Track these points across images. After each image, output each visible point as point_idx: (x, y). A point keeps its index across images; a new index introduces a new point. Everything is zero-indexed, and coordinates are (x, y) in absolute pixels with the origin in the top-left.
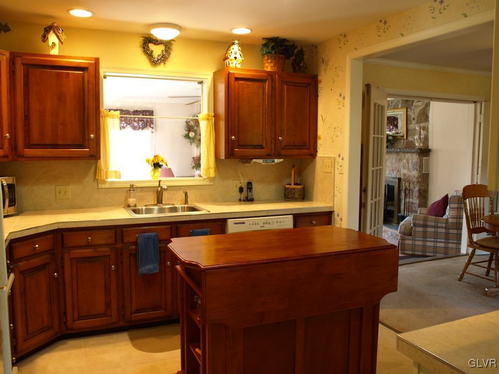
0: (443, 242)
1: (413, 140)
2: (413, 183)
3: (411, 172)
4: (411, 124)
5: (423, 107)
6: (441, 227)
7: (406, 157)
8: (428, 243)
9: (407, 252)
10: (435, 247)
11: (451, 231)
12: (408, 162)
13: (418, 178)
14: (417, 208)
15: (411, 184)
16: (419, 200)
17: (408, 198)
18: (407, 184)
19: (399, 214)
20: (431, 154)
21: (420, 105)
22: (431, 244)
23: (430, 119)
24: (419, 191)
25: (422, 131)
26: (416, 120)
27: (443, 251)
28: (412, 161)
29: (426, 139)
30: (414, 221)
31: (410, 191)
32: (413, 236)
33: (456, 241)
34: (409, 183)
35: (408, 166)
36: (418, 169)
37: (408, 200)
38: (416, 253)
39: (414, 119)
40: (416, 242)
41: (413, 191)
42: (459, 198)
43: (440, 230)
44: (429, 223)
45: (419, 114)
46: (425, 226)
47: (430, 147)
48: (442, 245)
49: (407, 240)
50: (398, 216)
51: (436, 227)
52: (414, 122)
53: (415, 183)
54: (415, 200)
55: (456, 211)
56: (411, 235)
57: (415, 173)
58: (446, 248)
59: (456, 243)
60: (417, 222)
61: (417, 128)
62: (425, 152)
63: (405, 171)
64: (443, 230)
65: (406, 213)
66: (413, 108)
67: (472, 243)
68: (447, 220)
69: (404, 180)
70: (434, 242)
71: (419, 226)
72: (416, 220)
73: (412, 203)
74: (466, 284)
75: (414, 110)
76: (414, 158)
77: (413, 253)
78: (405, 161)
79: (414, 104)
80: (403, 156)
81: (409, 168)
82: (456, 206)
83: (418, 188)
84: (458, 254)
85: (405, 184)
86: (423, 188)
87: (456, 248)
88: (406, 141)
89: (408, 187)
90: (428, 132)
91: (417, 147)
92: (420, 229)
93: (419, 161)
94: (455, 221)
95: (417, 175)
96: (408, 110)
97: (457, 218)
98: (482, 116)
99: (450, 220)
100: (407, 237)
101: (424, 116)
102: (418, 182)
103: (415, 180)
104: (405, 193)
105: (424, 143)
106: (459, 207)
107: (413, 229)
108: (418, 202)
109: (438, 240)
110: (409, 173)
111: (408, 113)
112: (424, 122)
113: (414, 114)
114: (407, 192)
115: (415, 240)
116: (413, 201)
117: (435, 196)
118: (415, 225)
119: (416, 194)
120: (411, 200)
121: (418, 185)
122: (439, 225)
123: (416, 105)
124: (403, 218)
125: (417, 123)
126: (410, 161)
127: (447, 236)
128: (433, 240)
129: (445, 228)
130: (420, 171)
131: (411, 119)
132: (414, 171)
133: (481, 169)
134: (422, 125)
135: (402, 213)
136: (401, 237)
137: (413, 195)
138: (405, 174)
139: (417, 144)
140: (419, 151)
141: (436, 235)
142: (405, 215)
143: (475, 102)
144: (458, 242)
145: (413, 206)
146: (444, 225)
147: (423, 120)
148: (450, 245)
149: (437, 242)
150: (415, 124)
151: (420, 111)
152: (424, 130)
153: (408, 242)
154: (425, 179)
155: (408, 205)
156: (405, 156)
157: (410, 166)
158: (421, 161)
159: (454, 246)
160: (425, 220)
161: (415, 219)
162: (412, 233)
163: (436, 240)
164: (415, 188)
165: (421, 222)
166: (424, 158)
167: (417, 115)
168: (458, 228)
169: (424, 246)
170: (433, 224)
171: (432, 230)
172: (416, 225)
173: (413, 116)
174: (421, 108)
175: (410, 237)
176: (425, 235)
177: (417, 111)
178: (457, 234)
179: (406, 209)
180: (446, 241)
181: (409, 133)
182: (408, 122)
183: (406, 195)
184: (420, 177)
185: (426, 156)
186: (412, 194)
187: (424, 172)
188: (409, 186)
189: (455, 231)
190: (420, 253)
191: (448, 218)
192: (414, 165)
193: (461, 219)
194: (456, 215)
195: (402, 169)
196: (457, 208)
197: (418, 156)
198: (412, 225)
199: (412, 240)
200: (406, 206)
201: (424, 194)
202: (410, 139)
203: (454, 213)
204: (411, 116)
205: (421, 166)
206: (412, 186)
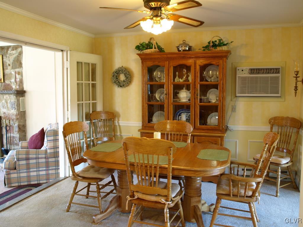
0: (44, 170)
1: (10, 83)
2: (13, 120)
3: (10, 111)
4: (7, 69)
5: (17, 55)
6: (42, 158)
7: (5, 98)
8: (31, 173)
9: (13, 185)
10: (38, 176)
11: (50, 160)
12: (7, 102)
13: (16, 115)
14: (18, 141)
15: (11, 121)
16: (19, 134)
17: (9, 133)
18: (7, 122)
19: (2, 149)
20: (26, 94)
21: (14, 53)
22: (35, 174)
23: (23, 65)
24: (19, 126)
25: (17, 75)
26: (11, 65)
27: (45, 177)
28: (10, 101)
29: (21, 82)
30: (17, 156)
31: (11, 127)
32: (18, 169)
33: (55, 168)
34: (9, 121)
35: (7, 106)
36: (16, 107)
37: (9, 135)
38: (22, 184)
39: (9, 65)
40: (21, 174)
41: (13, 127)
42: (54, 132)
43: (40, 160)
44: (31, 156)
45: (14, 61)
46: (27, 159)
47: (25, 89)
48: (44, 173)
49: (12, 174)
50: (2, 150)
51: (37, 158)
52: (9, 68)
53: (15, 120)
54: (15, 134)
55: (53, 143)
56: (15, 169)
57: (13, 112)
58: (48, 175)
59: (55, 169)
60: (20, 156)
61: (13, 73)
62: (21, 93)
63: (5, 110)
64: (44, 160)
65: (8, 146)
66: (8, 56)
67: (75, 176)
68: (46, 151)
69: (5, 118)
70: (37, 171)
71: (22, 159)
72: (19, 155)
73: (13, 137)
74: (74, 214)
75: (9, 57)
76: (12, 98)
77: (19, 185)
78: (4, 101)
79: (9, 52)
80: (2, 98)
81: (8, 108)
82: (52, 138)
83: (18, 124)
84: (58, 179)
85: (5, 121)
86: (22, 124)
87: (56, 173)
88: (3, 84)
89: (8, 124)
90: (22, 76)
91: (14, 89)
92: (24, 162)
93: (16, 101)
94: (52, 151)
95: (15, 113)
96: (4, 57)
97: (54, 148)
98: (68, 62)
99: (49, 151)
100: (12, 171)
101: (18, 63)
102: (17, 119)
103: (14, 117)
104: (6, 129)
105: (19, 86)
106: (55, 139)
107: (17, 163)
108: (18, 135)
109: (40, 169)
110: (8, 112)
111: (4, 60)
112: (18, 68)
113: (9, 61)
114: (8, 128)
115: (20, 173)
116: (14, 136)
117: (33, 131)
118: (18, 160)
119: (16, 129)
120: (12, 135)
121: (17, 121)
122: (40, 156)
123: (11, 53)
124: (7, 152)
125: (13, 68)
126: (9, 102)
127: (47, 165)
128: (35, 170)
129: (45, 158)
130: (17, 109)
131: (6, 65)
132: (13, 109)
133: (71, 106)
134: (17, 70)
135: (5, 147)
136: (6, 172)
137: (13, 131)
138: (4, 113)
139: (14, 87)
140: (16, 93)
141: (38, 165)
142: (8, 149)
143: (62, 51)
144: (57, 167)
145: (15, 140)
146: (44, 156)
147: (18, 66)
148: (50, 172)
149: (39, 171)
150: (11, 69)
151: (15, 58)
152: (19, 74)
153: (14, 176)
154: (22, 115)
155: (10, 139)
156: (3, 97)
157: (9, 105)
158: (18, 100)
159: (53, 172)
160: (28, 153)
161: (18, 153)
162: (17, 167)
163: (38, 169)
164: (14, 124)
165: (24, 156)
166: (20, 98)
167: (12, 62)
168: (55, 156)
169: (29, 177)
170: (35, 156)
171: (34, 161)
172: (20, 159)
173: (8, 62)
174: (15, 56)
175: (15, 171)
176: (28, 167)
177: (12, 58)
178: (55, 161)
179: (8, 143)
180: (47, 168)
181: (6, 77)
182: (5, 68)
183: (7, 131)
184: (19, 114)
185: (22, 97)
186: (13, 129)
187: (21, 110)
188: (10, 123)
189: (53, 159)
190: (26, 184)
191: (47, 149)
192: (12, 105)
193: (57, 149)
194: (53, 146)
195: (2, 109)
196: (54, 140)
197: (15, 97)
198: (16, 160)
199: (17, 173)
200: (8, 140)
201: (23, 129)
202: (7, 82)
203: (51, 144)
204: (6, 63)
205: (18, 105)
206: (11, 122)
